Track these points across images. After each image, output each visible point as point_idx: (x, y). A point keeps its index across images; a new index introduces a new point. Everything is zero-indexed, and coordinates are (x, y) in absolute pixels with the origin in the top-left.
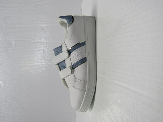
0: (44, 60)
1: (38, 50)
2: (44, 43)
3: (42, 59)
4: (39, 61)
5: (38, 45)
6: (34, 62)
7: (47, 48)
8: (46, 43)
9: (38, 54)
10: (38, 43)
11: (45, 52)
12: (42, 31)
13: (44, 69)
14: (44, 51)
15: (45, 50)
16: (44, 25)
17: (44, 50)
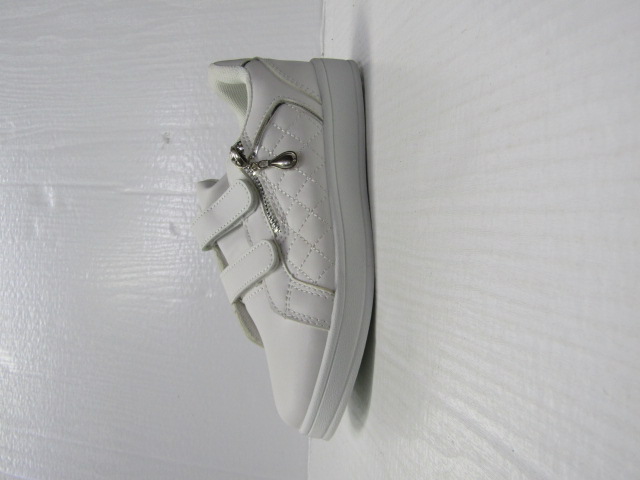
0: (172, 266)
1: (148, 226)
2: (174, 195)
3: (167, 260)
4: (156, 270)
5: (148, 203)
6: (135, 275)
7: (186, 218)
8: (183, 195)
9: (147, 240)
10: (148, 197)
11: (175, 234)
12: (163, 148)
13: (174, 301)
14: (172, 228)
15: (176, 225)
16: (174, 124)
17: (171, 224)
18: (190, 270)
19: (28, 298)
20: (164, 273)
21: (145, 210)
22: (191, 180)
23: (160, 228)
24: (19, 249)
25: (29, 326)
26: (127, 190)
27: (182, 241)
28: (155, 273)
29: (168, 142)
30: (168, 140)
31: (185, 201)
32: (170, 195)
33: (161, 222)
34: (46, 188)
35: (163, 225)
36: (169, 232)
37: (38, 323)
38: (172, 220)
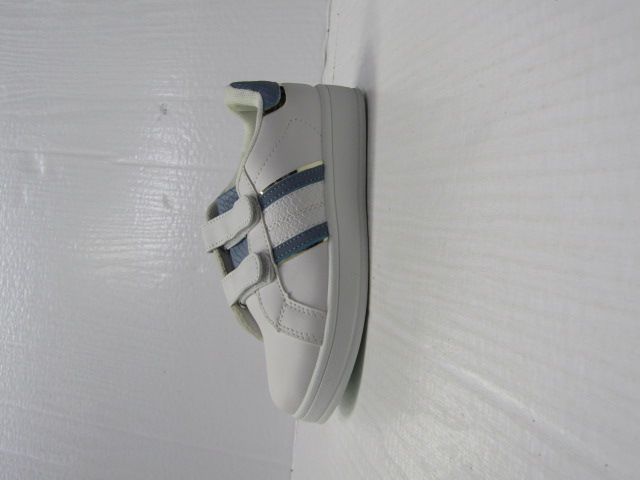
18: (181, 245)
19: (13, 267)
20: (155, 247)
21: (139, 181)
22: (187, 153)
23: (152, 200)
24: (6, 216)
25: (13, 295)
26: (120, 160)
27: (175, 215)
28: (146, 246)
29: (165, 113)
30: (165, 112)
31: (180, 174)
32: (164, 167)
33: (154, 195)
34: (36, 155)
35: (156, 198)
36: (162, 205)
37: (23, 293)
38: (167, 193)
